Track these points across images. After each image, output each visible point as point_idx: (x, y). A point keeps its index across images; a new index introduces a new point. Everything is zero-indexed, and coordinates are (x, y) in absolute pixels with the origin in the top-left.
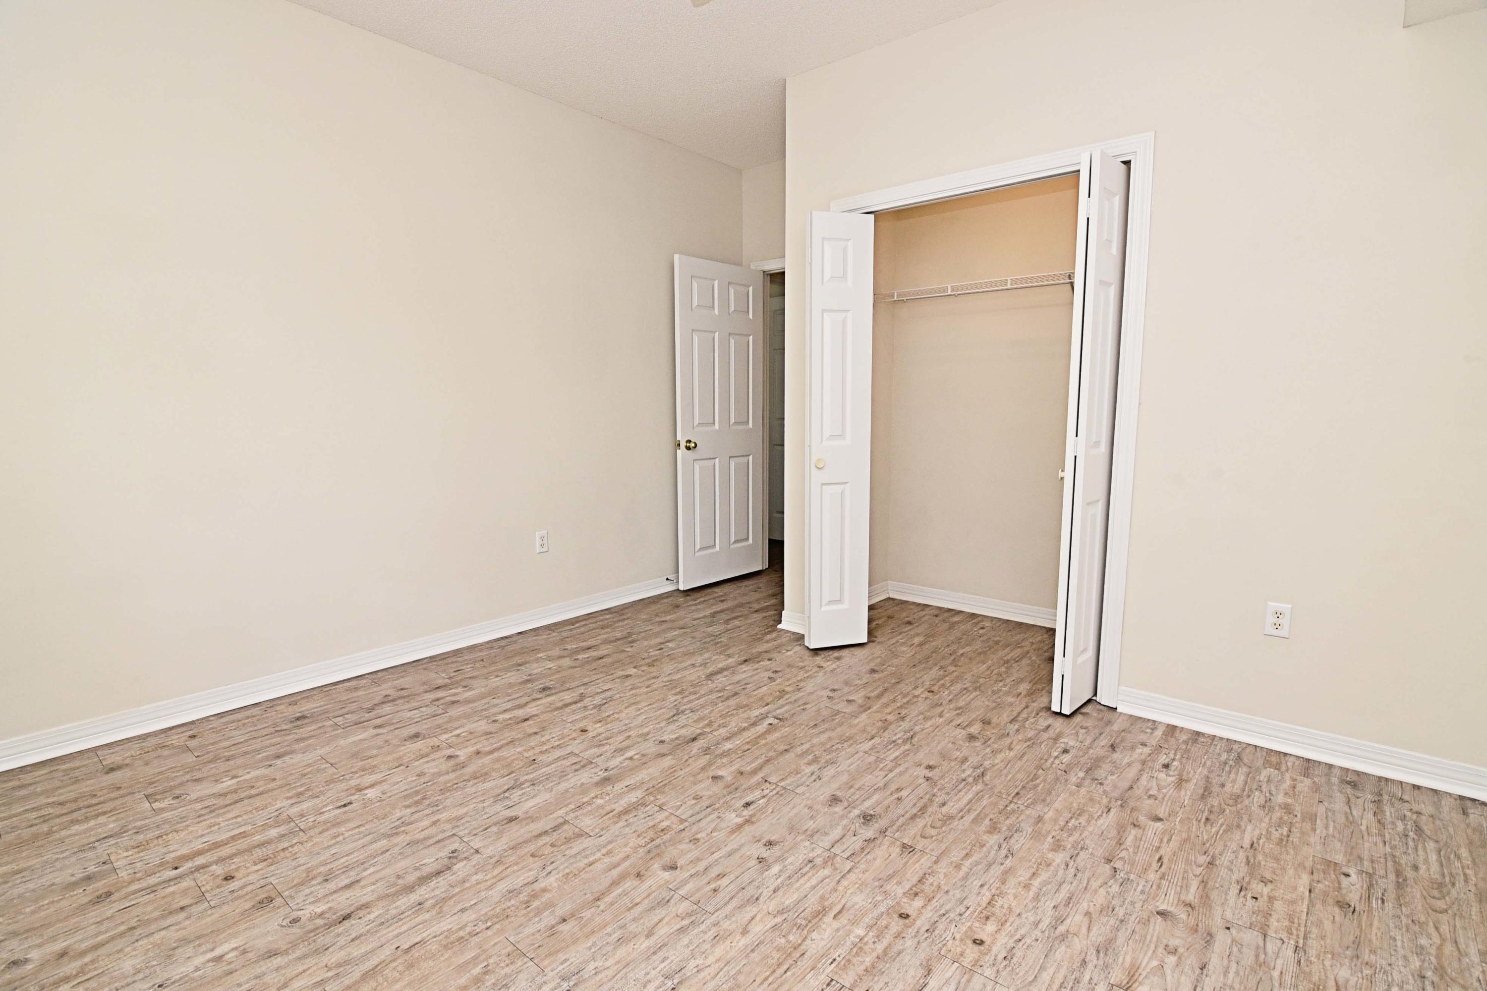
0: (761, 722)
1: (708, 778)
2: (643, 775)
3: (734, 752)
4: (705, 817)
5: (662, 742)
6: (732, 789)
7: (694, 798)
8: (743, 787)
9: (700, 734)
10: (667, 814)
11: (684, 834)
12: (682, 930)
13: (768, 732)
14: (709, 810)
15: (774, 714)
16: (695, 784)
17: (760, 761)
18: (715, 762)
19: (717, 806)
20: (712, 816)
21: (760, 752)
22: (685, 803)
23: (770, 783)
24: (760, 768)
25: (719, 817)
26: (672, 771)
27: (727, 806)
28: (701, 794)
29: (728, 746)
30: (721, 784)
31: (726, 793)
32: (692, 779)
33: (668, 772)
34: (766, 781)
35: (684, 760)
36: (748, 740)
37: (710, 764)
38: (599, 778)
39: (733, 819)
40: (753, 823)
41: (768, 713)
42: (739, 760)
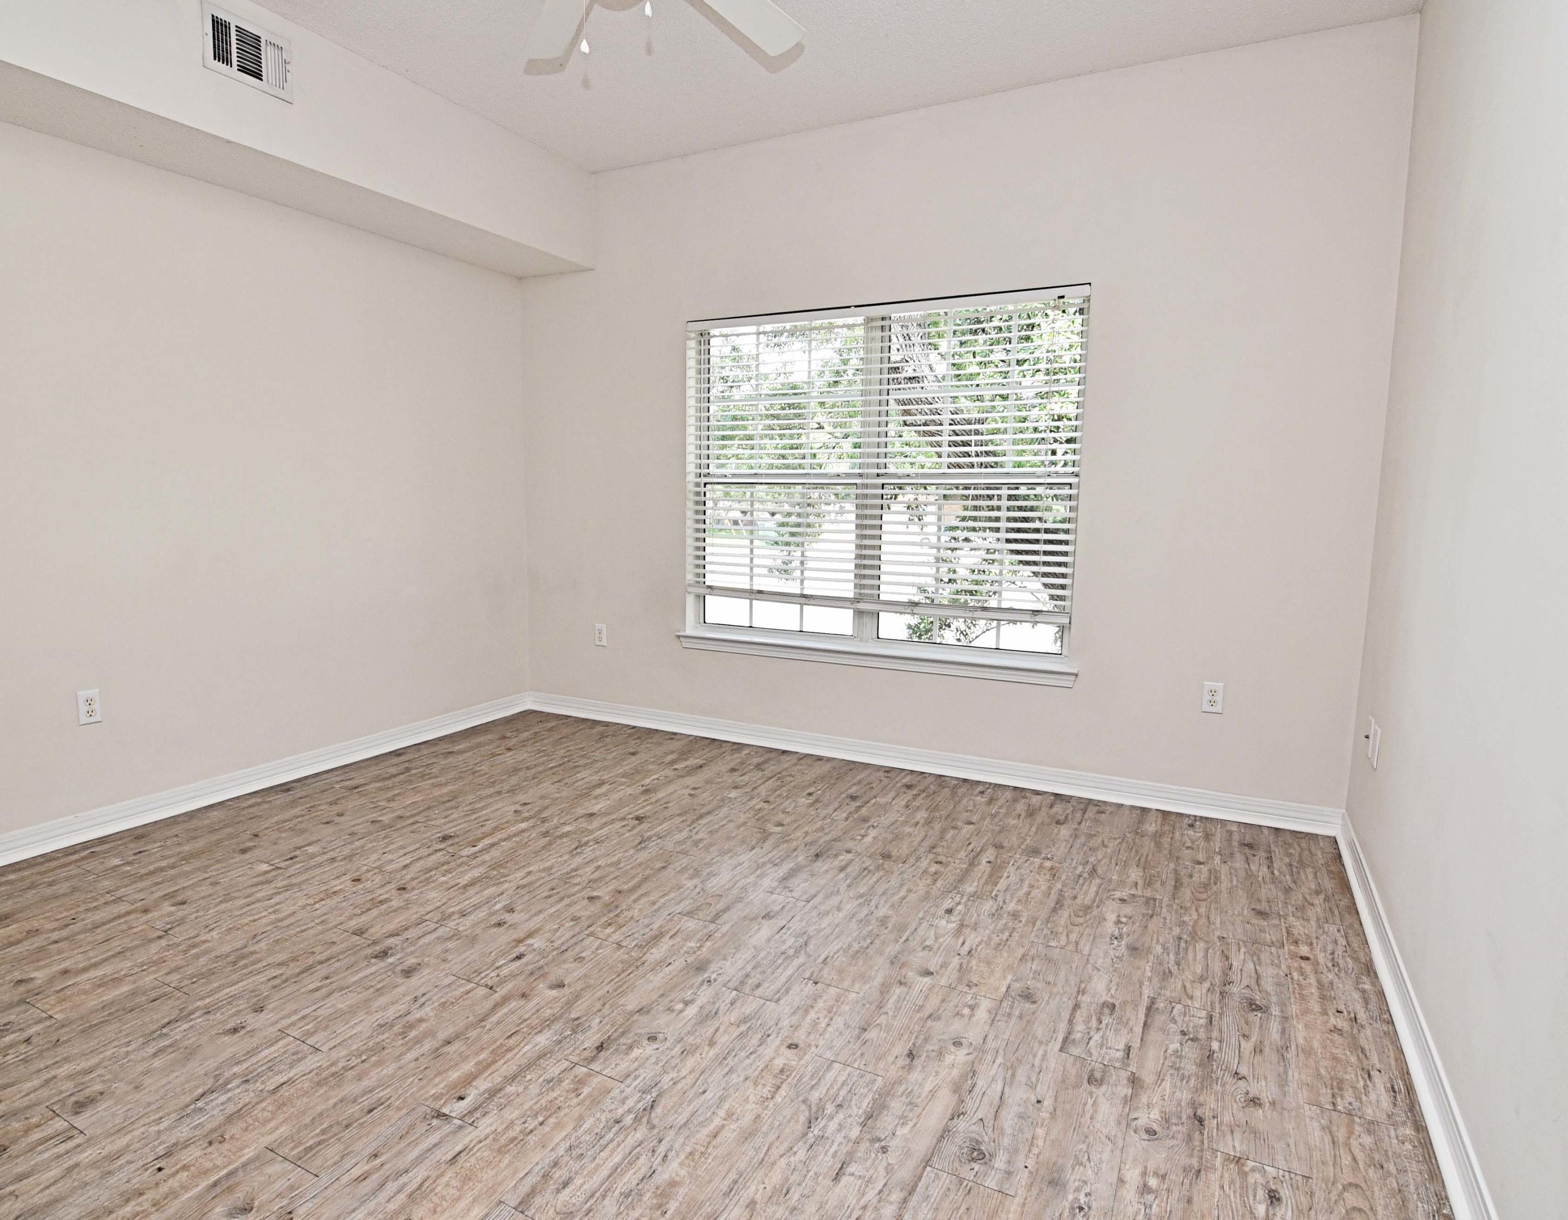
0: (481, 1099)
1: (569, 985)
2: (658, 979)
3: (533, 1028)
4: (568, 940)
5: (652, 1038)
6: (538, 973)
7: (584, 958)
8: (523, 977)
9: (593, 1059)
10: (610, 940)
11: (587, 923)
12: (576, 870)
13: (469, 1079)
14: (564, 948)
15: (447, 1128)
16: (585, 976)
17: (494, 1019)
18: (562, 1008)
19: (555, 953)
20: (560, 942)
21: (491, 1034)
22: (593, 952)
23: (486, 986)
24: (496, 1007)
25: (552, 942)
26: (620, 990)
27: (542, 953)
28: (576, 964)
29: (543, 1040)
30: (552, 978)
31: (546, 967)
32: (592, 982)
33: (625, 987)
34: (491, 988)
35: (607, 1006)
36: (509, 1055)
37: (569, 1005)
38: (711, 970)
39: (537, 942)
40: (515, 940)
41: (460, 1128)
42: (526, 1016)
